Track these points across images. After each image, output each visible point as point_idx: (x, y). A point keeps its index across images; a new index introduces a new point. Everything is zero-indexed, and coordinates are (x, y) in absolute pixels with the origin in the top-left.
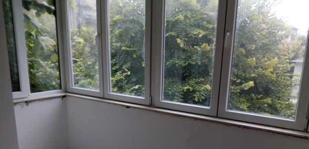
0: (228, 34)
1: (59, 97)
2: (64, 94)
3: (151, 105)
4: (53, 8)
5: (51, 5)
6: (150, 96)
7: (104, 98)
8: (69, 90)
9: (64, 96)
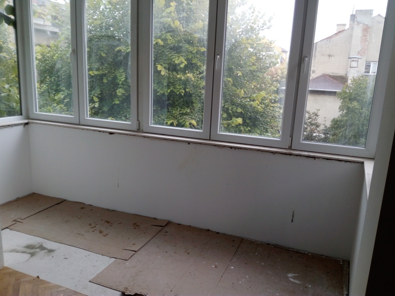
0: (218, 57)
1: (21, 124)
2: (26, 121)
3: (139, 130)
4: (12, 17)
5: (10, 15)
6: (138, 120)
7: (79, 124)
8: (31, 116)
9: (27, 124)
